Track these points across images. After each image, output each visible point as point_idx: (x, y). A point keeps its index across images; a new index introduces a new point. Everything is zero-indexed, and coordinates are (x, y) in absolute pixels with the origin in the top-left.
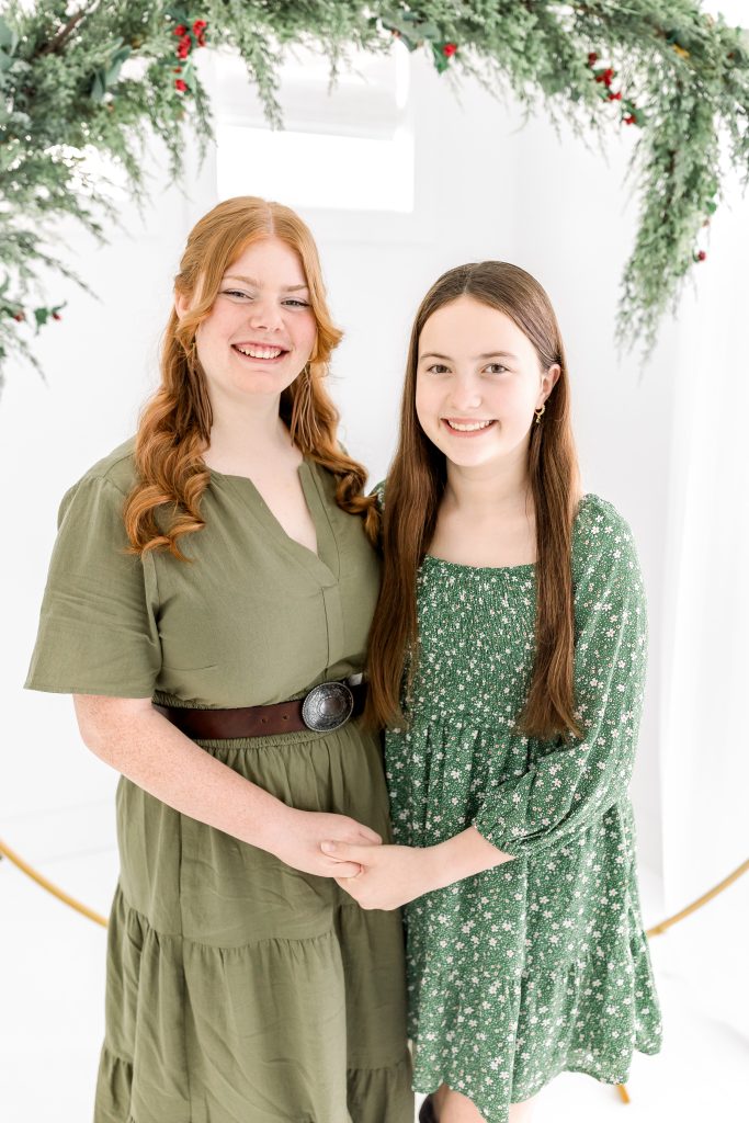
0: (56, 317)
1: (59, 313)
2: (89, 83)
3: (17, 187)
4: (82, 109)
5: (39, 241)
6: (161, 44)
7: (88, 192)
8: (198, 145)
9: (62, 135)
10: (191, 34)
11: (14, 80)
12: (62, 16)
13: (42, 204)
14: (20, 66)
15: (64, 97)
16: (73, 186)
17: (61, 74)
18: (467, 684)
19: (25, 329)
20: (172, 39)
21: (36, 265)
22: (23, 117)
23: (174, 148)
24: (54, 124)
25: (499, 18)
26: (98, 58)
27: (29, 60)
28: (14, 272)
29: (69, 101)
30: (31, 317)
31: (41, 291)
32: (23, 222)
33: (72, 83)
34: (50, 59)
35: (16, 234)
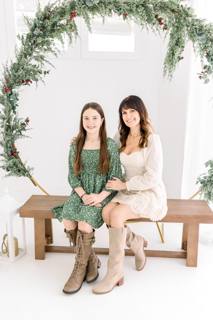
0: (48, 73)
1: (49, 72)
2: (54, 25)
3: (40, 46)
4: (53, 30)
5: (45, 57)
6: (68, 16)
7: (54, 47)
8: (75, 36)
9: (49, 36)
10: (73, 14)
11: (40, 25)
12: (50, 11)
13: (45, 50)
14: (41, 22)
15: (49, 28)
16: (51, 46)
17: (48, 23)
18: (92, 167)
19: (42, 75)
20: (69, 15)
21: (44, 62)
22: (42, 32)
23: (70, 38)
24: (47, 34)
25: (136, 8)
26: (55, 20)
27: (43, 21)
28: (40, 63)
29: (50, 29)
30: (43, 73)
31: (45, 67)
32: (42, 53)
33: (51, 25)
34: (47, 20)
35: (40, 56)
